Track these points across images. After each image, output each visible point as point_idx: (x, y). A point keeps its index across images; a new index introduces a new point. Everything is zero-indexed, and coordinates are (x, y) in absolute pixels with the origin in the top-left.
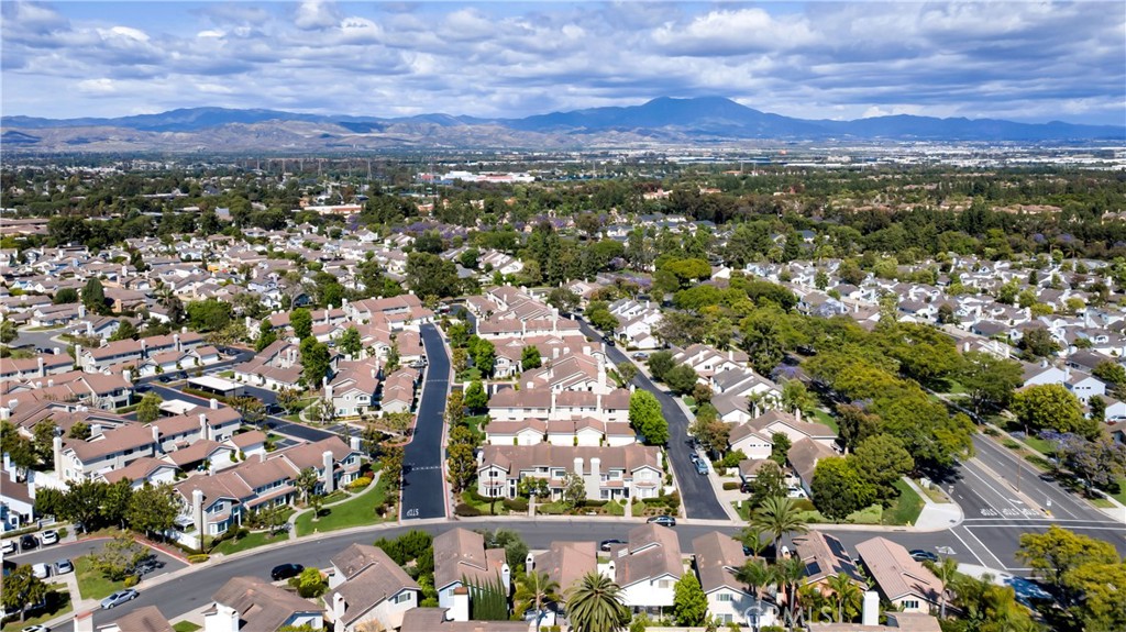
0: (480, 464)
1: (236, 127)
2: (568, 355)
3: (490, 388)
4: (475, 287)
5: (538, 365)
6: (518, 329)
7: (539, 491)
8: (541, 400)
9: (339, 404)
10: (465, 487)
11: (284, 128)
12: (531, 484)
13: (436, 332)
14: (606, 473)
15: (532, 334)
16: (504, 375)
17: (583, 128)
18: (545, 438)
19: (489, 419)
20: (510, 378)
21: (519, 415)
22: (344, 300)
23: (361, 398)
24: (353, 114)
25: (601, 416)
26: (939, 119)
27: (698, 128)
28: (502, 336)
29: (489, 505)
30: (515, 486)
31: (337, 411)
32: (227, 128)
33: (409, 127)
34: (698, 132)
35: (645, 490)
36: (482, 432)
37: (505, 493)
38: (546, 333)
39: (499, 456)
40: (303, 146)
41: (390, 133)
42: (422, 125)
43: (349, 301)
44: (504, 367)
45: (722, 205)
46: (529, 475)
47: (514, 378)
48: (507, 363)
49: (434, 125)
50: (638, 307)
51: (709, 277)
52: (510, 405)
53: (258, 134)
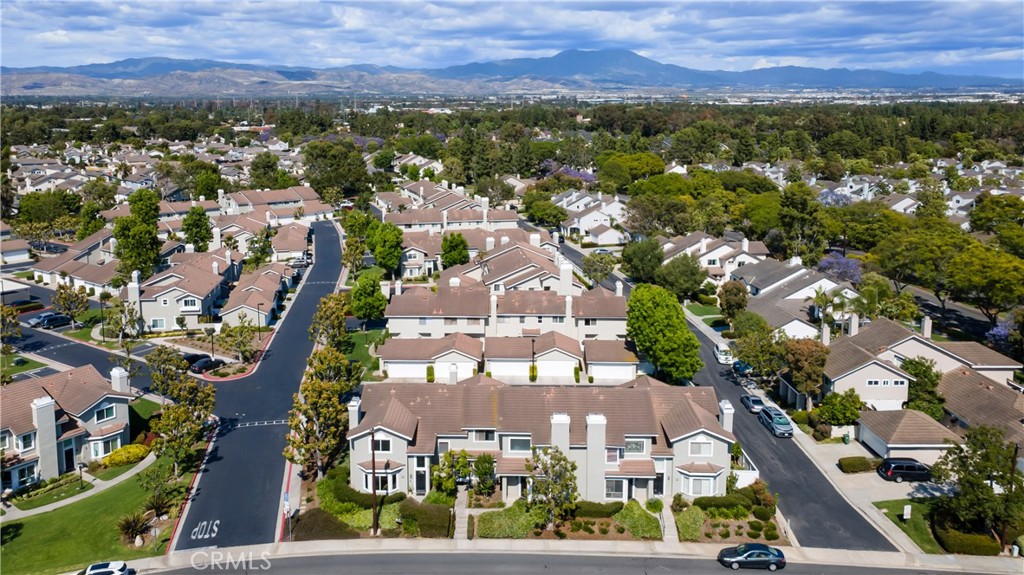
0: (353, 424)
1: (181, 75)
2: (508, 245)
3: (393, 291)
4: (386, 185)
5: (464, 260)
6: (436, 220)
7: (475, 480)
8: (473, 305)
9: (151, 312)
10: (324, 470)
11: (224, 76)
12: (457, 464)
13: (334, 230)
14: (616, 445)
15: (455, 227)
16: (417, 274)
17: (499, 77)
18: (481, 367)
19: (389, 335)
20: (424, 279)
21: (437, 328)
22: (221, 192)
23: (186, 303)
24: (289, 65)
25: (572, 329)
26: (822, 70)
27: (604, 77)
28: (415, 229)
29: (369, 514)
30: (426, 468)
31: (149, 322)
32: (172, 76)
33: (339, 75)
34: (605, 81)
35: (698, 479)
36: (375, 356)
37: (404, 484)
38: (474, 226)
39: (395, 409)
40: (243, 92)
41: (321, 81)
42: (351, 73)
43: (225, 193)
44: (417, 263)
45: (650, 119)
46: (455, 446)
47: (431, 280)
48: (419, 258)
49: (363, 73)
50: (588, 199)
51: (662, 172)
52: (421, 313)
53: (201, 80)
